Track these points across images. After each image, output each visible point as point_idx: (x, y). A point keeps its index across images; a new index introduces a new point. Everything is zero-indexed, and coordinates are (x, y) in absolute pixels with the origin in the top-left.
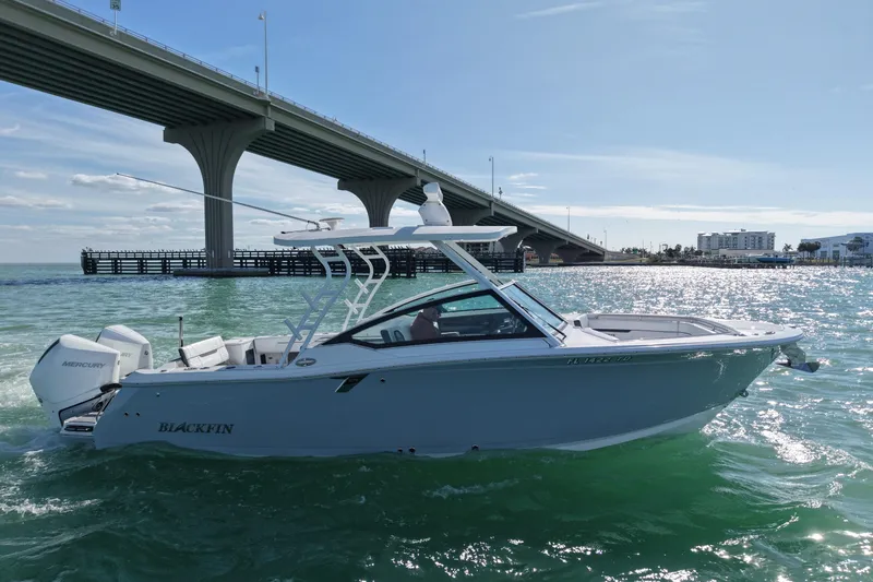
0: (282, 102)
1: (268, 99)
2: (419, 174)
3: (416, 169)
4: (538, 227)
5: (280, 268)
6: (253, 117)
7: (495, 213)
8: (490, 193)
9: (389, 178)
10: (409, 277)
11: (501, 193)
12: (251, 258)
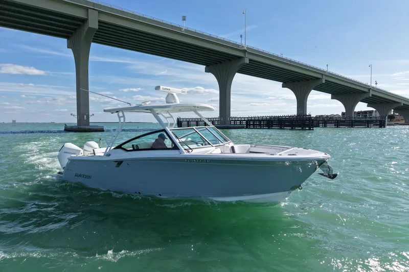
0: (253, 50)
1: (246, 48)
2: (324, 77)
3: (322, 75)
4: (403, 102)
5: (250, 125)
6: (240, 58)
7: (372, 95)
8: (369, 84)
9: (308, 80)
10: (310, 129)
11: (376, 84)
12: (238, 121)
